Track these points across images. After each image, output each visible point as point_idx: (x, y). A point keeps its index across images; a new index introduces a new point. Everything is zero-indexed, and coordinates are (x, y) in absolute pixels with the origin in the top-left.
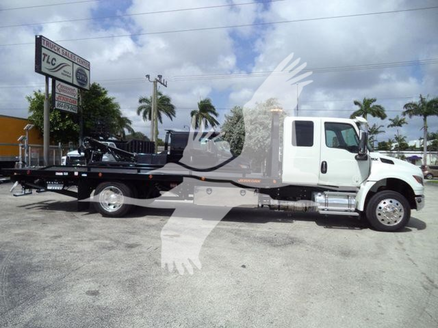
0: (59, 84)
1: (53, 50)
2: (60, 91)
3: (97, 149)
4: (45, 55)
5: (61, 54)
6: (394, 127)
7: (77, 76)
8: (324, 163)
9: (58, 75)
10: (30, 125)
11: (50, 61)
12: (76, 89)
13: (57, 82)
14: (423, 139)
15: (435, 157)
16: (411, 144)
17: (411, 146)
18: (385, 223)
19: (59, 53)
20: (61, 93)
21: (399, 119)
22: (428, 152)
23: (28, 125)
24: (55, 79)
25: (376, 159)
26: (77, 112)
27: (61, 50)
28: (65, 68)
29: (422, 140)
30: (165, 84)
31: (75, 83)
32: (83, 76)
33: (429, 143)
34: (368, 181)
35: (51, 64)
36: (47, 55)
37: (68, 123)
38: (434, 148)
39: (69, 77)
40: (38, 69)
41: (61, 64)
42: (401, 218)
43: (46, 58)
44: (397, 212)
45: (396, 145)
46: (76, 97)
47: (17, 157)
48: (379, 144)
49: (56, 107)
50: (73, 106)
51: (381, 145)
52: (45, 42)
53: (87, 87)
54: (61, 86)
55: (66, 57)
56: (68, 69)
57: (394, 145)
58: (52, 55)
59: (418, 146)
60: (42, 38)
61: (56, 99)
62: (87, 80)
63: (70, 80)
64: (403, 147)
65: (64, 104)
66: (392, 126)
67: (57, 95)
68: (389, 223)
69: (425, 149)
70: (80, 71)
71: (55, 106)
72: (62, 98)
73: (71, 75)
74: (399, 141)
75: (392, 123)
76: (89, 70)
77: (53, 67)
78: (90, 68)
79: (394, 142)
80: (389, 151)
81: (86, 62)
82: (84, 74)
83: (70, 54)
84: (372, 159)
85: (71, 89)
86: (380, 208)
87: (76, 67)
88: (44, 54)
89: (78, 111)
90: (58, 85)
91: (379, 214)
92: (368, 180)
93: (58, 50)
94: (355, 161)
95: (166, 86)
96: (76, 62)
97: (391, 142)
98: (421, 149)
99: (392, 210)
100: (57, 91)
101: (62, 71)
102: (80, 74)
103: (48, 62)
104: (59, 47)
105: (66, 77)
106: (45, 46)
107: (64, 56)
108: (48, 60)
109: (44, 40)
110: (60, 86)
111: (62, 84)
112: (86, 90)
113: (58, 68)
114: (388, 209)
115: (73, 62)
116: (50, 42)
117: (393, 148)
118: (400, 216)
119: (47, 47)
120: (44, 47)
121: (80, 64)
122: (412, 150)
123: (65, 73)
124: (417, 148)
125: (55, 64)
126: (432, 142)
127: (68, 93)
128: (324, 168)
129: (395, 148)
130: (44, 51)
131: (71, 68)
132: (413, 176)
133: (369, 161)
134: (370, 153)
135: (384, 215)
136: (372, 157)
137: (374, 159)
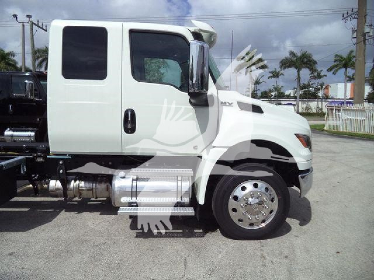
6: (273, 78)
8: (129, 113)
14: (296, 88)
15: (306, 104)
16: (287, 93)
17: (287, 95)
18: (244, 226)
21: (278, 71)
22: (300, 100)
25: (230, 104)
29: (296, 90)
30: (44, 28)
33: (301, 92)
34: (214, 147)
38: (304, 97)
42: (274, 214)
44: (265, 205)
45: (275, 94)
48: (262, 93)
51: (263, 94)
57: (273, 94)
59: (292, 95)
64: (281, 95)
66: (271, 77)
68: (251, 225)
69: (298, 97)
74: (277, 90)
75: (272, 75)
79: (273, 91)
80: (269, 99)
84: (222, 103)
86: (236, 198)
91: (234, 210)
92: (214, 144)
94: (191, 107)
95: (46, 31)
97: (271, 91)
98: (295, 97)
99: (257, 201)
114: (250, 199)
117: (273, 97)
118: (272, 211)
122: (288, 98)
124: (292, 97)
126: (303, 92)
128: (129, 122)
129: (274, 97)
132: (296, 135)
133: (217, 109)
134: (219, 91)
135: (241, 211)
136: (222, 99)
137: (225, 103)
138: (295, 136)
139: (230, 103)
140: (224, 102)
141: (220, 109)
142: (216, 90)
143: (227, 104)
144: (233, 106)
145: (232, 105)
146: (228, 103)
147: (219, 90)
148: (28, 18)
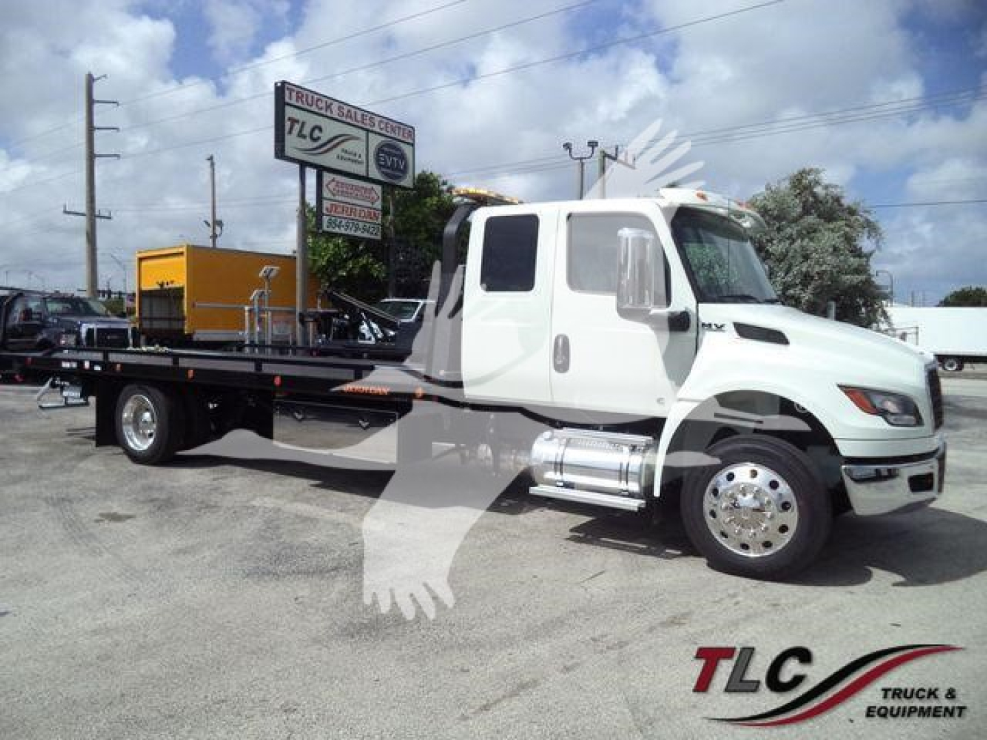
0: (333, 180)
1: (314, 108)
2: (334, 195)
3: (344, 314)
4: (294, 121)
5: (336, 117)
7: (377, 159)
8: (562, 341)
9: (329, 160)
10: (270, 267)
11: (306, 131)
12: (378, 189)
13: (327, 177)
19: (329, 114)
20: (337, 198)
23: (265, 268)
24: (321, 170)
25: (720, 328)
26: (379, 237)
27: (335, 106)
28: (347, 145)
31: (375, 173)
32: (395, 159)
34: (680, 400)
35: (308, 138)
36: (297, 121)
37: (363, 261)
39: (360, 163)
40: (280, 153)
41: (336, 137)
42: (790, 534)
43: (297, 127)
46: (378, 205)
47: (241, 333)
49: (325, 228)
50: (368, 225)
52: (294, 94)
53: (407, 182)
54: (338, 182)
55: (349, 120)
56: (356, 147)
58: (312, 120)
60: (287, 86)
61: (325, 212)
62: (406, 167)
63: (360, 170)
65: (344, 222)
67: (326, 204)
68: (744, 547)
70: (386, 149)
71: (321, 228)
72: (339, 210)
73: (364, 158)
76: (413, 145)
77: (316, 144)
78: (414, 140)
81: (402, 126)
82: (398, 153)
83: (359, 113)
84: (703, 325)
85: (363, 188)
86: (716, 492)
87: (375, 141)
88: (289, 119)
89: (383, 236)
90: (329, 183)
91: (713, 514)
93: (328, 107)
96: (376, 129)
100: (326, 194)
101: (338, 151)
102: (389, 154)
103: (301, 135)
104: (329, 101)
105: (350, 163)
106: (293, 102)
107: (344, 119)
108: (301, 131)
109: (291, 91)
110: (333, 184)
111: (339, 178)
112: (404, 188)
113: (329, 146)
114: (740, 497)
115: (368, 131)
116: (305, 93)
118: (783, 528)
119: (299, 104)
120: (291, 105)
121: (389, 134)
123: (347, 156)
125: (319, 138)
127: (356, 197)
128: (562, 354)
130: (290, 112)
131: (364, 143)
132: (840, 386)
133: (694, 335)
134: (700, 305)
135: (724, 517)
136: (704, 319)
137: (710, 325)
138: (839, 390)
139: (719, 325)
140: (707, 323)
141: (700, 336)
142: (694, 301)
143: (714, 327)
144: (723, 331)
145: (723, 328)
146: (716, 325)
147: (702, 302)
148: (590, 149)
